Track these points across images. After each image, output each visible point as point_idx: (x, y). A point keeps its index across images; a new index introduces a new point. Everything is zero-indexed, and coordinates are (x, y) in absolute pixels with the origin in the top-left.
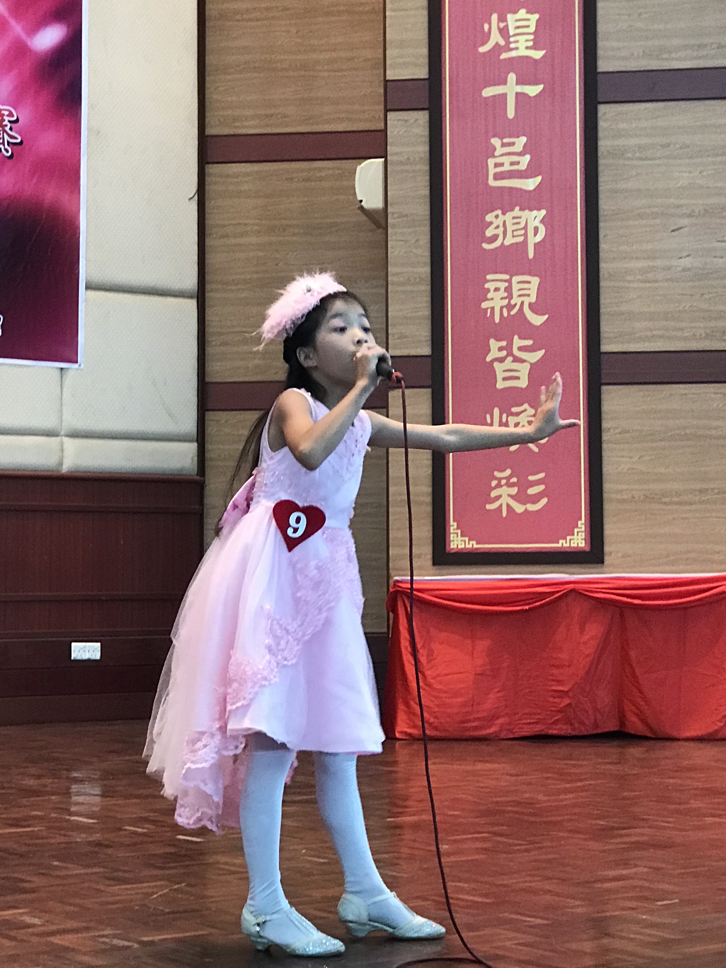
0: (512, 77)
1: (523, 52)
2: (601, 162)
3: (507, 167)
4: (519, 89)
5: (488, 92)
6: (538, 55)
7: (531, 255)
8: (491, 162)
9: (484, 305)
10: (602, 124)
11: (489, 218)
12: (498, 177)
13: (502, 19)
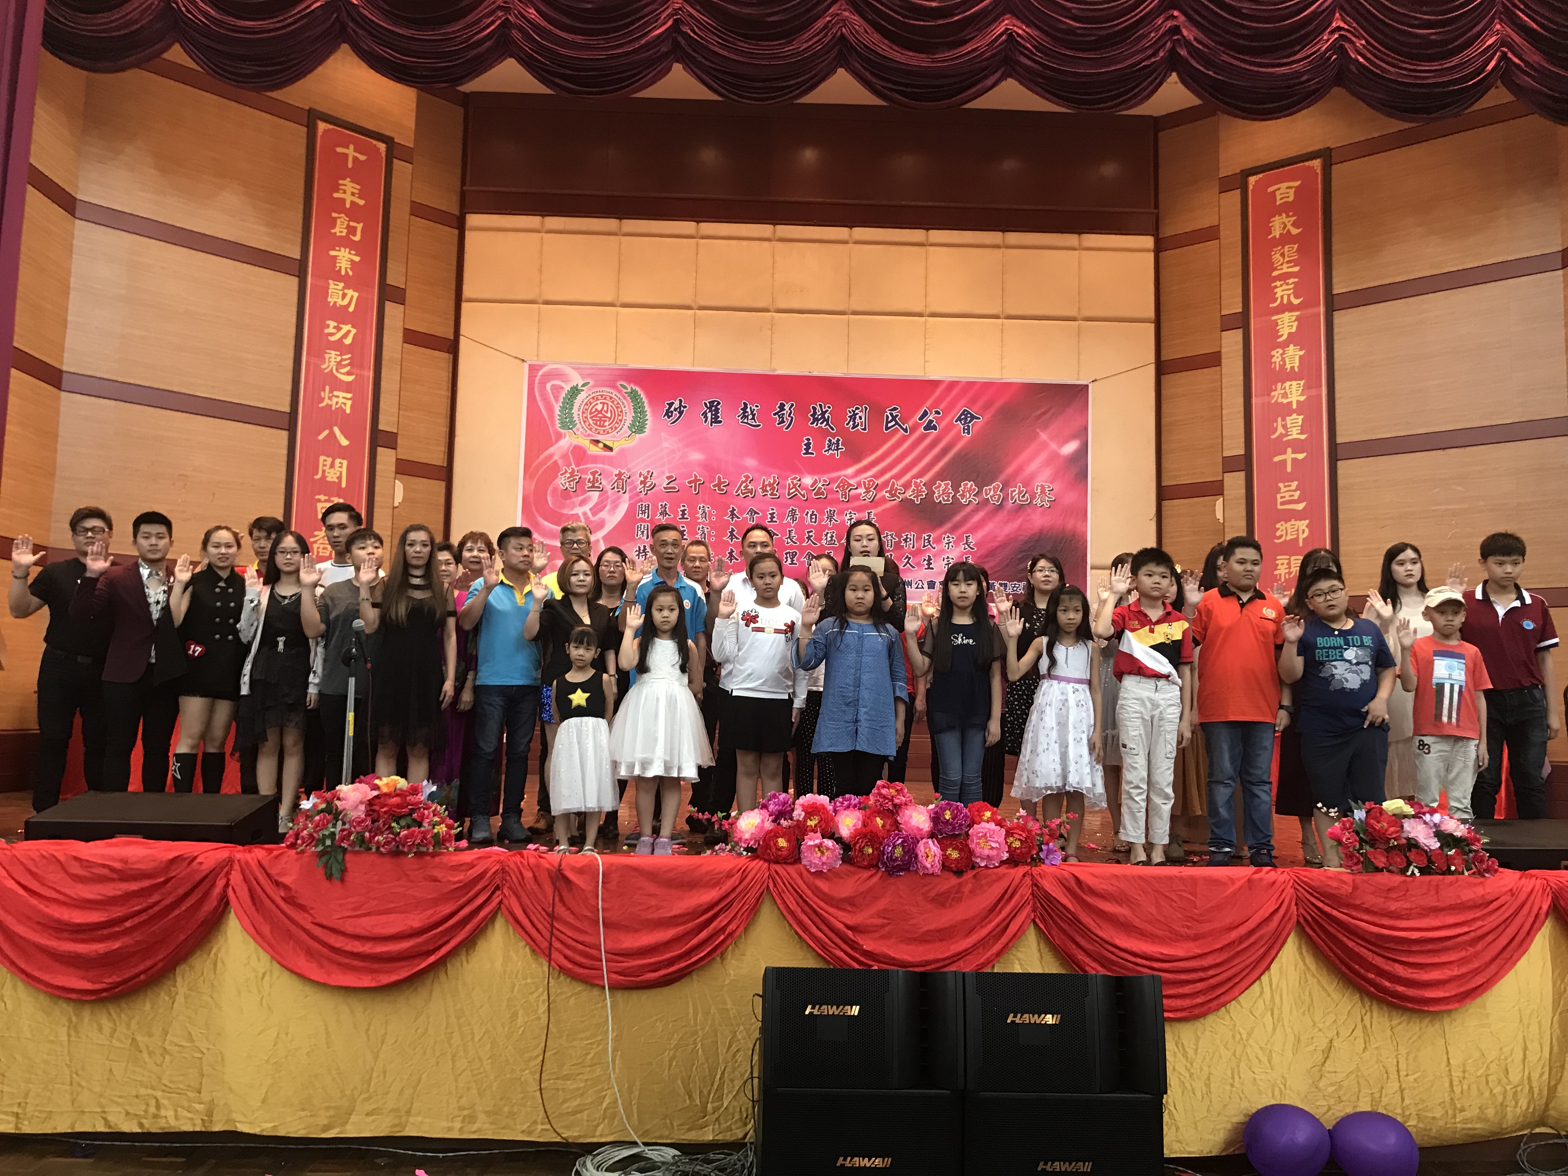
0: (1289, 450)
1: (1295, 436)
2: (1340, 492)
3: (1287, 498)
4: (1294, 456)
5: (1277, 459)
6: (1303, 437)
7: (1301, 544)
8: (1279, 496)
9: (1276, 572)
10: (1340, 472)
11: (1278, 526)
12: (1282, 503)
13: (1284, 420)
